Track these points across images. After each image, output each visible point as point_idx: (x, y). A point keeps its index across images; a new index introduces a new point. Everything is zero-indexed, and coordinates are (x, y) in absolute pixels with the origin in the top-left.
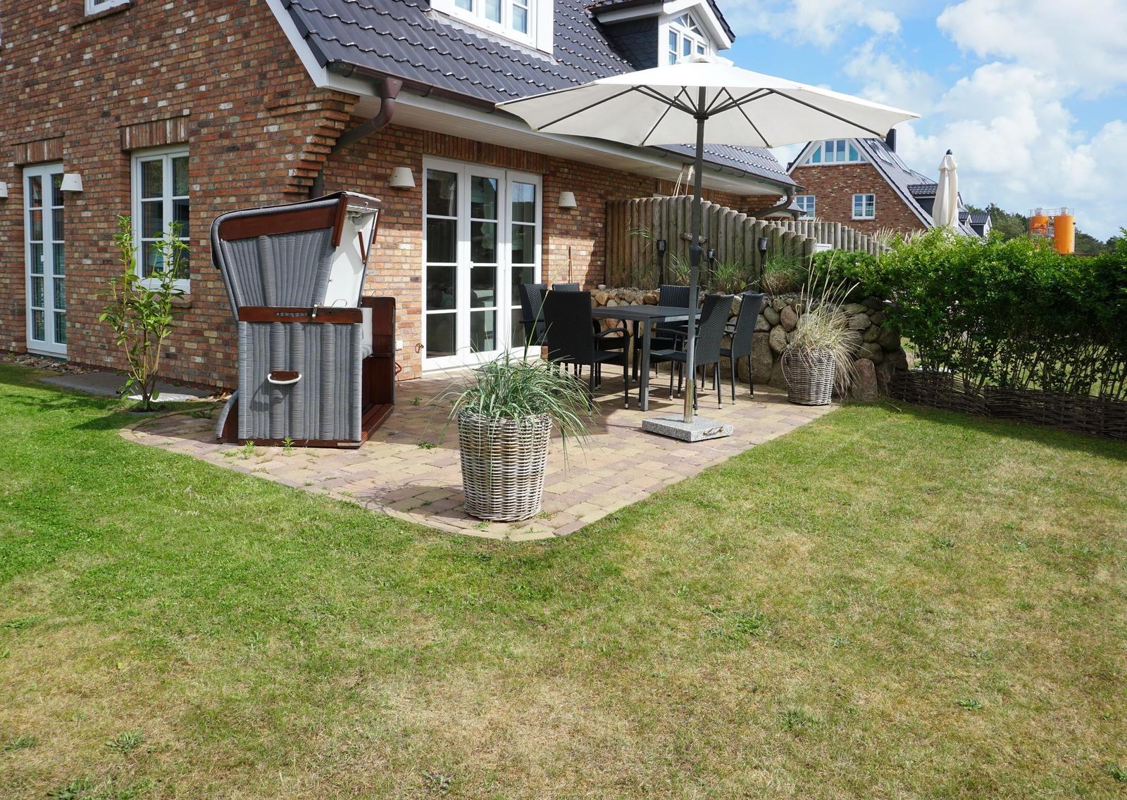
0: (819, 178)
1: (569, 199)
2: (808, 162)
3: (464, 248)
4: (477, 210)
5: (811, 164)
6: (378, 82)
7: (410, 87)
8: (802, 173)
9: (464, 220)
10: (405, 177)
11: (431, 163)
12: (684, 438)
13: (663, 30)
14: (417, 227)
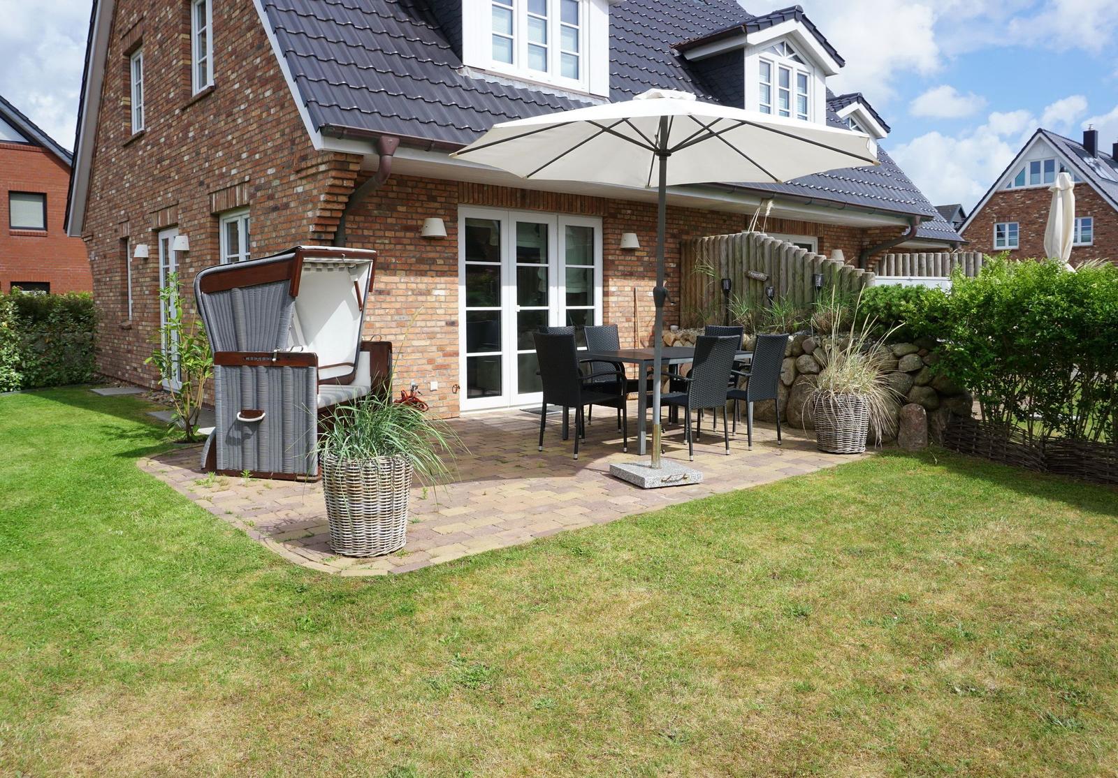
0: (1023, 203)
1: (631, 240)
2: (1009, 186)
3: (509, 292)
4: (523, 254)
5: (1014, 188)
6: (374, 140)
7: (405, 143)
8: (1002, 199)
9: (509, 264)
10: (436, 227)
11: (466, 212)
12: (638, 484)
13: (751, 63)
14: (454, 273)
